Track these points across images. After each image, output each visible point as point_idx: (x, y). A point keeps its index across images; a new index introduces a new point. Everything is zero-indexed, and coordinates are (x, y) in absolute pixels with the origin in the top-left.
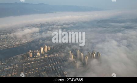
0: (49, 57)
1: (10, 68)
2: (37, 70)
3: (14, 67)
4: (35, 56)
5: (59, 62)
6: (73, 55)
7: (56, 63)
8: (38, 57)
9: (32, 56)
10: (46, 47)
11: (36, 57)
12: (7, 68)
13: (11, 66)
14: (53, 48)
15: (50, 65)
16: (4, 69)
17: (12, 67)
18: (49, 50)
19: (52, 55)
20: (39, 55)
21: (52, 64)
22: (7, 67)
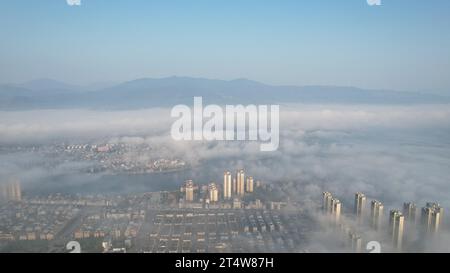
0: (248, 208)
1: (122, 215)
2: (201, 237)
3: (135, 217)
4: (201, 200)
5: (281, 227)
6: (339, 206)
7: (272, 227)
8: (212, 202)
9: (191, 198)
10: (242, 175)
11: (205, 201)
12: (115, 216)
13: (126, 212)
14: (265, 187)
15: (247, 229)
16: (108, 216)
17: (129, 215)
18: (252, 190)
19: (258, 204)
20: (216, 199)
21: (255, 229)
22: (117, 212)
